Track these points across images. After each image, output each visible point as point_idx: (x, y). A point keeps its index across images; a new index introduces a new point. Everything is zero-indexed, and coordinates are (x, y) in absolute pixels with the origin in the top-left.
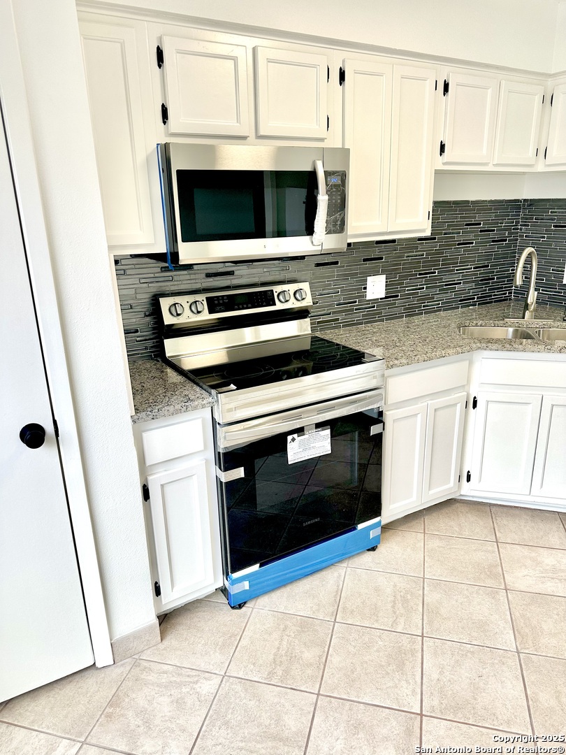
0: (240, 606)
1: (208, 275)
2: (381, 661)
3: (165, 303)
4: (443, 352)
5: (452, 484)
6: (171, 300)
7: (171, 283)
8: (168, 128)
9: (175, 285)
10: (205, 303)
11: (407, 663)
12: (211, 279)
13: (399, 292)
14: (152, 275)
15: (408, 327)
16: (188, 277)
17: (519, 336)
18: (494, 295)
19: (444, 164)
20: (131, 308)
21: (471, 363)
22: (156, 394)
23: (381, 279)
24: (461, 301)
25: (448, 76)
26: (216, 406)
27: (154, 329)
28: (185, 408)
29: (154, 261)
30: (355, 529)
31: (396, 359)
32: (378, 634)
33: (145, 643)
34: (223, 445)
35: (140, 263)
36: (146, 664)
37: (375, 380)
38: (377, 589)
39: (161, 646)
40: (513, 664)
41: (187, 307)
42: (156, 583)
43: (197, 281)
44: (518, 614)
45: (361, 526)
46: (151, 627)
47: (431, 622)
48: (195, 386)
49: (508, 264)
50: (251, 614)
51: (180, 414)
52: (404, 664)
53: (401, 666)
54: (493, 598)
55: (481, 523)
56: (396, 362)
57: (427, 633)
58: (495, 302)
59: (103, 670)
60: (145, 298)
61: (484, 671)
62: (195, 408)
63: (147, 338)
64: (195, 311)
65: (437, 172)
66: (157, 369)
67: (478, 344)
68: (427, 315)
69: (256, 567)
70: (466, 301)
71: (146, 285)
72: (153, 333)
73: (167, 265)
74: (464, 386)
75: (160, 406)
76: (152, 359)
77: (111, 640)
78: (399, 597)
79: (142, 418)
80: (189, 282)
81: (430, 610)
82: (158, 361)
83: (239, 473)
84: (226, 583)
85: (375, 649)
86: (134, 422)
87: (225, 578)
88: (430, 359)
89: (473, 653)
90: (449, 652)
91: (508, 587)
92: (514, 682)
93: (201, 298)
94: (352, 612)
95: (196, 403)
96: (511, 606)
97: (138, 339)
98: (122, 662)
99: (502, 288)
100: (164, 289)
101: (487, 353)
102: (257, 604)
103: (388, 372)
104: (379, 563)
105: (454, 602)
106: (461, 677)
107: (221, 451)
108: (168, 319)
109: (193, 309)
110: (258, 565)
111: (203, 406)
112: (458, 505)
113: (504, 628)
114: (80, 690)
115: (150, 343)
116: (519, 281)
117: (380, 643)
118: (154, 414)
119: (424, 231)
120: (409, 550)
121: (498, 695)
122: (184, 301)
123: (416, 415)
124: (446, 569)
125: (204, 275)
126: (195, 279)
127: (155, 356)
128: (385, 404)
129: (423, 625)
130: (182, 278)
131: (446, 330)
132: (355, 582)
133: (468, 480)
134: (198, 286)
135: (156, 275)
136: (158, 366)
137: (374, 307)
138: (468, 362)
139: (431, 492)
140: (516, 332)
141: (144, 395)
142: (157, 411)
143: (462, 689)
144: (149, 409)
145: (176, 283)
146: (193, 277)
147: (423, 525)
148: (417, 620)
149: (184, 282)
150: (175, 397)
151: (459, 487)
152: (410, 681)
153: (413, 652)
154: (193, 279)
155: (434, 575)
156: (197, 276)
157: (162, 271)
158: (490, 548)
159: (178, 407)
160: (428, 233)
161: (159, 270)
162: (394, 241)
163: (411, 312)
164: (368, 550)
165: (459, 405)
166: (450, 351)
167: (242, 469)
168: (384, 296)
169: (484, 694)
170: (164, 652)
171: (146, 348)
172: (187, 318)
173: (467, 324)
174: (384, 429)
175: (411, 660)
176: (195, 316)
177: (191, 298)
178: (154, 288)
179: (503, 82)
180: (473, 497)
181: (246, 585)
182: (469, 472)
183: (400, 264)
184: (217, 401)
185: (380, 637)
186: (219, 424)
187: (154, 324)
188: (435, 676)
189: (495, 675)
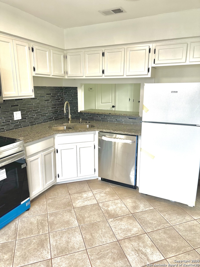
2: (35, 247)
4: (44, 136)
5: (53, 180)
11: (45, 244)
13: (27, 117)
15: (32, 129)
17: (68, 128)
18: (59, 117)
19: (36, 74)
21: (54, 138)
23: (19, 113)
24: (49, 119)
25: (33, 46)
30: (20, 204)
31: (28, 140)
32: (33, 238)
37: (21, 148)
38: (31, 223)
40: (78, 230)
44: (78, 215)
45: (22, 203)
47: (51, 228)
49: (62, 107)
52: (44, 245)
53: (43, 246)
54: (70, 212)
55: (64, 190)
56: (28, 141)
57: (50, 231)
58: (60, 119)
61: (70, 236)
65: (34, 77)
67: (55, 132)
68: (38, 124)
70: (51, 119)
74: (53, 146)
78: (39, 223)
81: (51, 223)
85: (32, 244)
88: (40, 138)
89: (66, 232)
90: (58, 235)
91: (74, 207)
92: (79, 236)
94: (22, 234)
96: (76, 213)
99: (61, 114)
101: (58, 135)
103: (25, 145)
104: (31, 214)
105: (58, 218)
106: (63, 241)
112: (56, 186)
113: (74, 220)
116: (65, 112)
117: (34, 241)
119: (32, 96)
120: (41, 206)
121: (75, 242)
123: (38, 158)
124: (54, 208)
128: (26, 156)
129: (49, 229)
131: (45, 128)
132: (23, 223)
133: (59, 177)
137: (18, 123)
138: (53, 138)
139: (47, 184)
140: (67, 127)
143: (64, 244)
147: (45, 196)
148: (46, 228)
151: (56, 180)
152: (47, 249)
153: (46, 239)
155: (51, 211)
158: (68, 197)
160: (33, 97)
162: (22, 99)
163: (32, 124)
164: (26, 211)
165: (52, 153)
166: (47, 135)
168: (21, 119)
169: (70, 243)
173: (52, 126)
174: (27, 165)
175: (46, 242)
179: (51, 50)
180: (61, 182)
182: (58, 174)
183: (25, 107)
185: (34, 239)
188: (54, 244)
189: (73, 236)
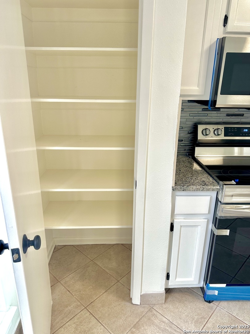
0: (210, 302)
1: (228, 115)
3: (200, 128)
6: (204, 127)
7: (206, 117)
8: (226, 29)
9: (207, 119)
10: (223, 130)
12: (229, 117)
14: (197, 112)
16: (216, 115)
20: (182, 129)
22: (187, 176)
26: (220, 192)
27: (192, 140)
28: (202, 188)
29: (199, 105)
33: (156, 301)
34: (220, 214)
35: (192, 105)
36: (155, 313)
39: (164, 306)
41: (212, 131)
42: (168, 273)
43: (221, 118)
46: (161, 294)
48: (209, 177)
50: (216, 309)
51: (199, 191)
59: (135, 306)
60: (190, 124)
62: (208, 190)
63: (187, 145)
64: (217, 134)
66: (189, 162)
69: (224, 285)
71: (192, 117)
72: (191, 143)
73: (208, 107)
75: (188, 185)
76: (187, 156)
77: (141, 293)
79: (178, 189)
80: (216, 117)
82: (190, 158)
83: (227, 232)
84: (205, 286)
86: (173, 190)
87: (204, 284)
93: (222, 127)
95: (209, 187)
97: (182, 145)
98: (144, 306)
100: (201, 120)
102: (220, 304)
107: (218, 218)
108: (200, 137)
109: (216, 132)
110: (225, 285)
111: (213, 190)
114: (122, 311)
115: (187, 148)
118: (184, 188)
122: (211, 128)
125: (225, 115)
126: (220, 116)
127: (189, 155)
130: (212, 115)
134: (221, 120)
135: (199, 112)
136: (189, 160)
141: (180, 176)
142: (186, 187)
144: (182, 185)
145: (209, 117)
146: (219, 115)
149: (213, 118)
150: (197, 181)
154: (218, 116)
156: (221, 115)
157: (203, 111)
159: (198, 187)
161: (201, 110)
167: (229, 231)
170: (165, 310)
171: (185, 150)
172: (212, 137)
176: (216, 136)
177: (216, 127)
178: (196, 119)
181: (216, 293)
184: (223, 189)
186: (220, 202)
187: (192, 138)
